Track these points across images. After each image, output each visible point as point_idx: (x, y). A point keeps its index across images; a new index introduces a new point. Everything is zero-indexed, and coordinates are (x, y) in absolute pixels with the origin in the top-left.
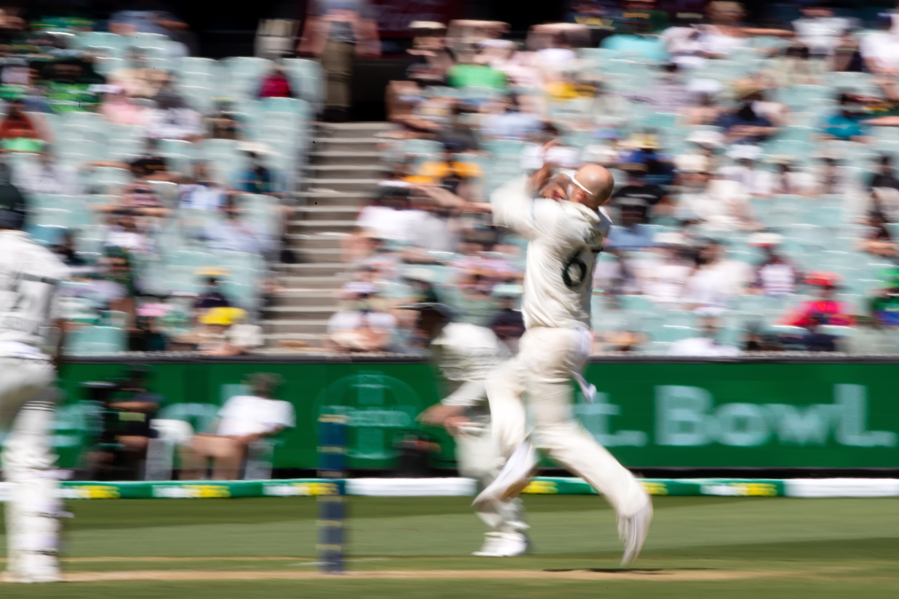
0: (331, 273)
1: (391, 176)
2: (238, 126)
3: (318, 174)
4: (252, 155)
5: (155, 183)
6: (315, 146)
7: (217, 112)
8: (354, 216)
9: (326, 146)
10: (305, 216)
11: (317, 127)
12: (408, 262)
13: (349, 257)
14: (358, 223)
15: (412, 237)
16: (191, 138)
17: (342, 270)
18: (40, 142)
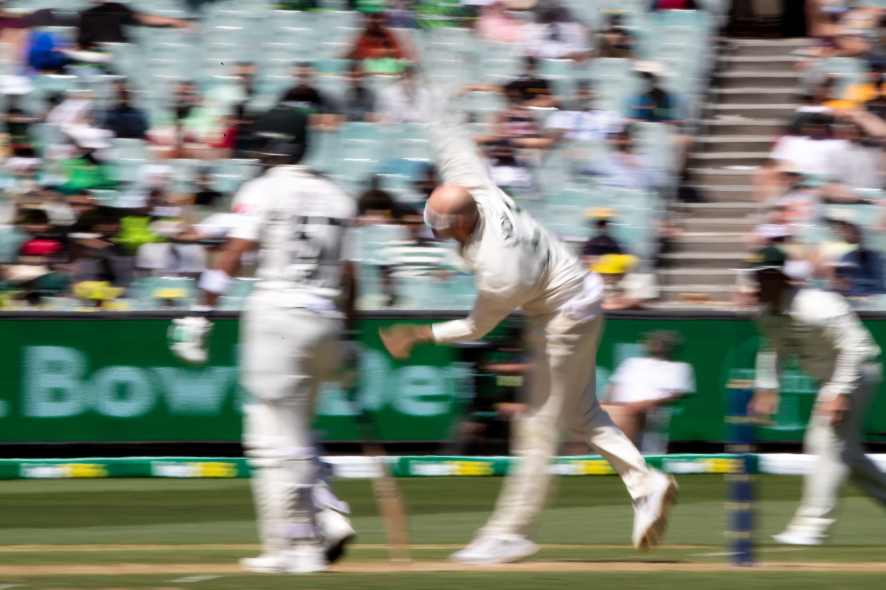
0: (741, 213)
1: (809, 99)
2: (631, 43)
3: (722, 98)
4: (647, 76)
5: (535, 108)
6: (720, 66)
7: (607, 27)
8: (768, 146)
9: (731, 65)
10: (708, 147)
11: (722, 43)
12: (829, 201)
13: (762, 195)
14: (773, 155)
15: (834, 172)
16: (577, 57)
17: (753, 211)
18: (403, 61)
